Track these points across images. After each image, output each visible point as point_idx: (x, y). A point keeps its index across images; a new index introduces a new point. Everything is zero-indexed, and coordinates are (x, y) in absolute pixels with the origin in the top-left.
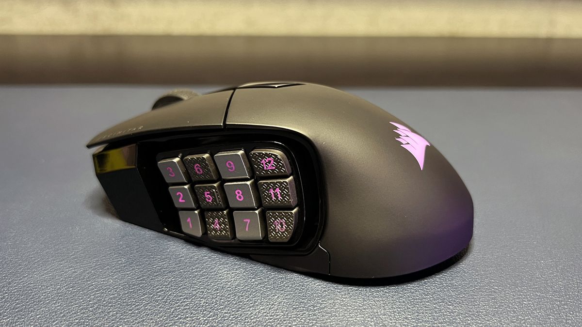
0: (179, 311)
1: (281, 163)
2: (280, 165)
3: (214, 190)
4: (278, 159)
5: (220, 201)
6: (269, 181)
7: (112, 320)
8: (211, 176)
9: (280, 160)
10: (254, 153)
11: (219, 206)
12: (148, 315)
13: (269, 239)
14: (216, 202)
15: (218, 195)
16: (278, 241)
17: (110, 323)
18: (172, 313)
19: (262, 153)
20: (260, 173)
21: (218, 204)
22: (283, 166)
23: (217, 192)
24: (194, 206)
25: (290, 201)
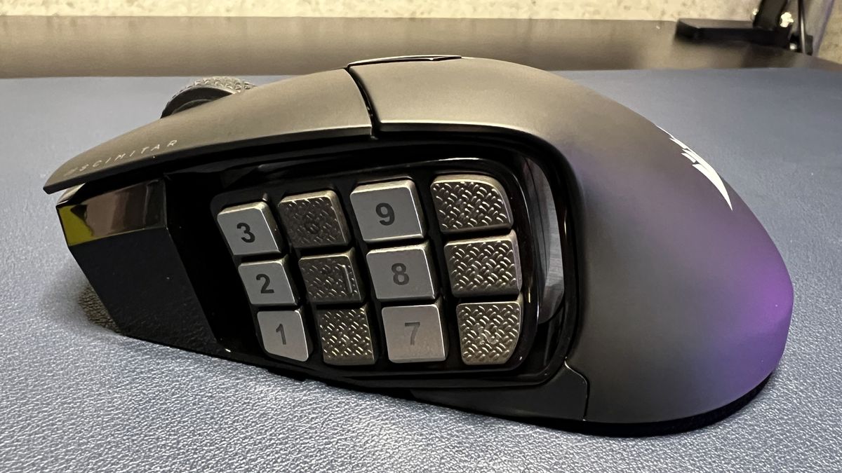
0: (135, 363)
1: (499, 203)
2: (496, 208)
3: (344, 266)
4: (494, 193)
5: (354, 288)
6: (470, 242)
7: (20, 390)
8: (338, 237)
9: (498, 197)
10: (442, 185)
11: (353, 299)
12: (84, 374)
13: (464, 359)
14: (347, 291)
15: (350, 277)
16: (485, 362)
17: (17, 393)
18: (125, 367)
19: (459, 183)
20: (451, 227)
21: (350, 295)
22: (502, 210)
23: (349, 270)
24: (293, 300)
25: (515, 282)
